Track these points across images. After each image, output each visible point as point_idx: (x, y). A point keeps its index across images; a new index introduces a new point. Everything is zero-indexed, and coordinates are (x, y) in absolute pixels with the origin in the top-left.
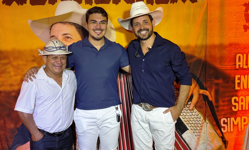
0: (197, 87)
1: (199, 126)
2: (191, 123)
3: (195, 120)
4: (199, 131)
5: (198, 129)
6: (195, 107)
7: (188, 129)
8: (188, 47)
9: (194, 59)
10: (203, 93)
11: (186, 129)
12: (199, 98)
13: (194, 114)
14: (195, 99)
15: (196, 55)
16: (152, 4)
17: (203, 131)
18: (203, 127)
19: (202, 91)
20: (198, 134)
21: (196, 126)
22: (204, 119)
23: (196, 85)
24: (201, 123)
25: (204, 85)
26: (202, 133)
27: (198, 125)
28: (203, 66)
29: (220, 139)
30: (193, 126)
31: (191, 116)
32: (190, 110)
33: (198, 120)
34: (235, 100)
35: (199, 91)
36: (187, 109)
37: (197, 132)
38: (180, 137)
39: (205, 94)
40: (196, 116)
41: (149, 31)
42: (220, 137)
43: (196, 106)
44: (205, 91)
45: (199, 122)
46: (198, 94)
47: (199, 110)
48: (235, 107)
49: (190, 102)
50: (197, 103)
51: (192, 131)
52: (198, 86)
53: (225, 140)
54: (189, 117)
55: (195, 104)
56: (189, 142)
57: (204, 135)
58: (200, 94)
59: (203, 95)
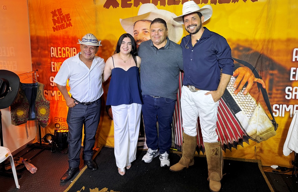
0: (252, 75)
1: (252, 109)
2: (244, 105)
3: (248, 104)
4: (251, 113)
5: (251, 111)
6: (249, 93)
7: (241, 111)
8: (246, 41)
9: (251, 52)
10: (258, 81)
11: (239, 110)
12: (253, 85)
13: (248, 98)
15: (254, 48)
16: (215, 4)
17: (255, 113)
18: (255, 110)
19: (256, 80)
20: (250, 115)
21: (249, 108)
22: (257, 103)
23: (251, 74)
24: (253, 106)
25: (259, 74)
26: (254, 115)
27: (250, 108)
28: (259, 58)
29: (271, 122)
30: (246, 108)
31: (245, 100)
32: (244, 95)
33: (251, 104)
34: (289, 90)
35: (254, 79)
36: (241, 94)
37: (249, 114)
38: (234, 116)
39: (259, 82)
40: (249, 100)
41: (197, 26)
42: (270, 120)
43: (250, 92)
44: (259, 79)
45: (251, 106)
46: (253, 82)
47: (253, 95)
48: (288, 96)
49: (244, 88)
50: (251, 89)
51: (245, 112)
52: (254, 75)
53: (276, 123)
54: (242, 100)
55: (249, 90)
56: (241, 121)
57: (256, 117)
58: (254, 82)
59: (257, 83)
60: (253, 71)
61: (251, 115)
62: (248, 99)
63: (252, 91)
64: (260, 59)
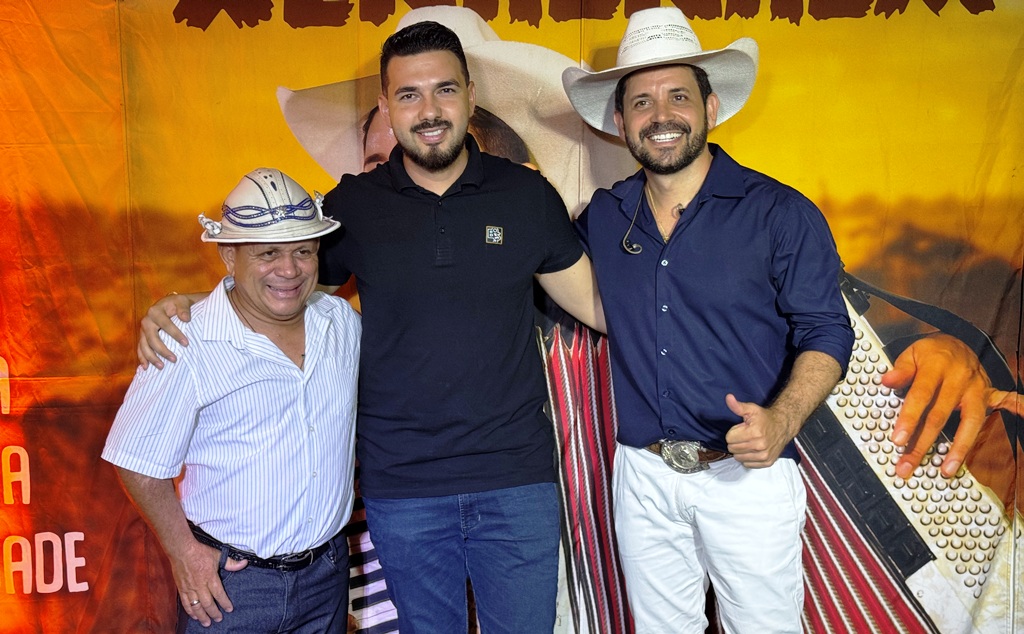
0: (979, 377)
1: (984, 546)
2: (947, 529)
3: (966, 519)
4: (981, 565)
5: (980, 557)
6: (969, 466)
7: (935, 558)
8: (948, 205)
9: (970, 261)
10: (1006, 407)
11: (923, 555)
13: (961, 492)
14: (968, 432)
15: (984, 241)
16: (796, 19)
17: (998, 566)
18: (1001, 549)
19: (999, 398)
20: (976, 578)
21: (970, 544)
22: (1005, 516)
23: (974, 372)
24: (990, 530)
25: (1013, 371)
26: (995, 575)
27: (977, 540)
28: (1007, 290)
30: (957, 543)
31: (951, 504)
32: (945, 477)
33: (981, 521)
35: (986, 397)
36: (932, 473)
37: (974, 570)
38: (899, 590)
40: (971, 505)
41: (692, 135)
43: (970, 460)
44: (1014, 396)
45: (982, 528)
46: (984, 411)
47: (985, 475)
49: (944, 441)
50: (978, 445)
51: (952, 566)
52: (985, 376)
54: (938, 505)
55: (966, 450)
56: (938, 612)
57: (1003, 583)
58: (992, 413)
59: (1006, 413)
60: (981, 358)
61: (980, 577)
62: (961, 496)
63: (981, 454)
64: (1011, 294)
